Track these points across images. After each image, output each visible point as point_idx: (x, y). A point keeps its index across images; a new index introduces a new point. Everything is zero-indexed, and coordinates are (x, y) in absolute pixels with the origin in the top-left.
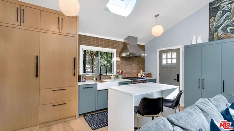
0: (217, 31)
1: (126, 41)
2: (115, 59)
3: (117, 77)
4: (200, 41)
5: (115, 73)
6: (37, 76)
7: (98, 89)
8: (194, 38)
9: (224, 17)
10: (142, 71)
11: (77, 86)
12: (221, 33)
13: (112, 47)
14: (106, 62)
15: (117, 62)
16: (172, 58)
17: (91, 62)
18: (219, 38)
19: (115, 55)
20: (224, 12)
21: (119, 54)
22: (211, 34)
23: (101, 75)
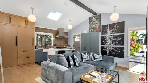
0: (91, 29)
1: (58, 30)
2: (52, 39)
3: (53, 47)
4: (86, 32)
5: (52, 45)
6: (16, 45)
7: (44, 51)
8: (84, 30)
9: (93, 24)
10: (66, 45)
11: (34, 50)
12: (92, 30)
13: (51, 33)
14: (48, 40)
15: (53, 40)
16: (78, 39)
17: (40, 40)
18: (92, 32)
19: (52, 37)
20: (93, 22)
21: (55, 36)
22: (90, 30)
23: (45, 46)
